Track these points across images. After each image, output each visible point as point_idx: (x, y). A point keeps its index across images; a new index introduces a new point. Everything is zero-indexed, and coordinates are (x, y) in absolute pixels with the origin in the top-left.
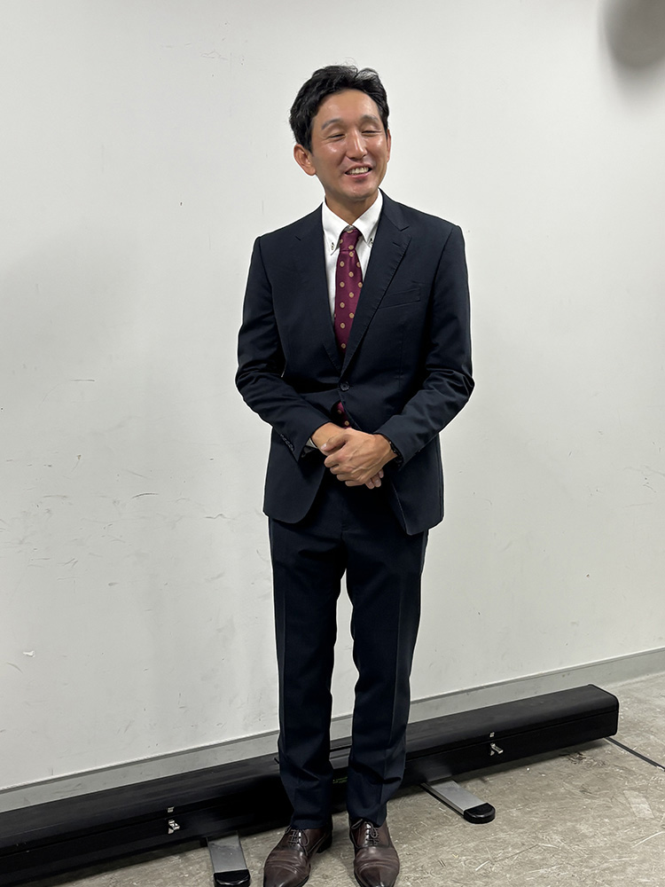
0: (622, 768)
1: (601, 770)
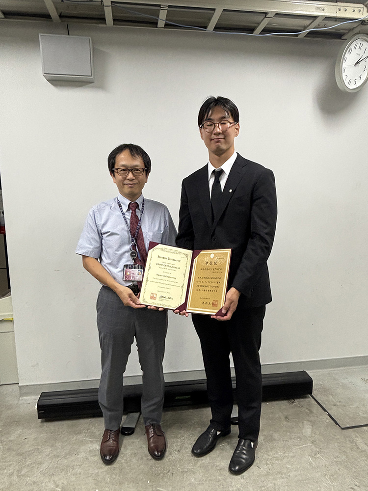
0: (309, 410)
1: (299, 409)
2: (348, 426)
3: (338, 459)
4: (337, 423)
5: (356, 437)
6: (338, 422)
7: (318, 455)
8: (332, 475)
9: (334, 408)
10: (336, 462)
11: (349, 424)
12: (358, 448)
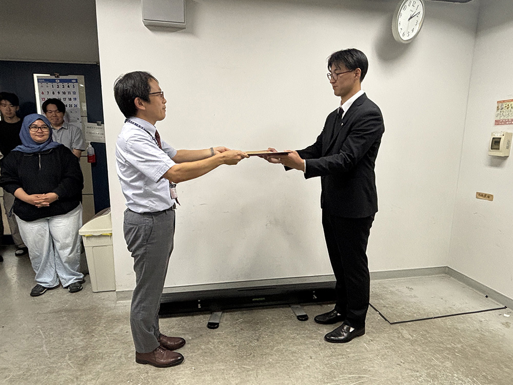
2: (395, 321)
3: (388, 345)
4: (386, 320)
5: (402, 329)
6: (388, 319)
7: (372, 342)
8: (383, 356)
9: (384, 309)
10: (386, 347)
11: (396, 320)
12: (403, 337)
